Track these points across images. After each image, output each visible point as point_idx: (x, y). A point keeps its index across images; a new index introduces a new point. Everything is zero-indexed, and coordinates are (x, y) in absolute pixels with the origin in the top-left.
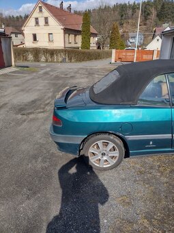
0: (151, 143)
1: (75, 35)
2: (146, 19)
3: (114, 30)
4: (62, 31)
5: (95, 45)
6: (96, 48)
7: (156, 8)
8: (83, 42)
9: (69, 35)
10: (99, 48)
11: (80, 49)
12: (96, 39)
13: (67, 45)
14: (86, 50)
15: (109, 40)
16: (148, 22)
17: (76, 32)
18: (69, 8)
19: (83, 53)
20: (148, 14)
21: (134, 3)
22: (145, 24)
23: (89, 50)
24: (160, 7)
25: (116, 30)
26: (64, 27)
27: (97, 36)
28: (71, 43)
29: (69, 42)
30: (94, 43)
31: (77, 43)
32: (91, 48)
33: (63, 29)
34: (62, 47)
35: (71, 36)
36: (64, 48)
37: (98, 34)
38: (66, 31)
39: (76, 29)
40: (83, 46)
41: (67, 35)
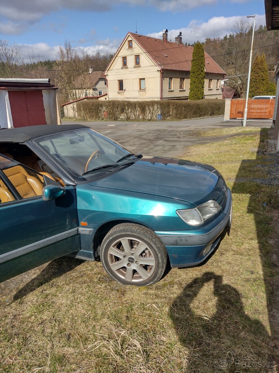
4: (159, 74)
5: (220, 92)
8: (191, 90)
9: (171, 79)
10: (236, 95)
12: (222, 82)
13: (167, 95)
17: (183, 75)
18: (179, 38)
23: (199, 102)
25: (259, 66)
26: (161, 68)
27: (224, 77)
28: (173, 91)
29: (170, 90)
30: (218, 89)
31: (185, 91)
32: (206, 97)
33: (160, 71)
34: (158, 98)
35: (173, 81)
36: (160, 98)
37: (226, 74)
38: (165, 74)
39: (184, 70)
40: (192, 95)
41: (167, 80)
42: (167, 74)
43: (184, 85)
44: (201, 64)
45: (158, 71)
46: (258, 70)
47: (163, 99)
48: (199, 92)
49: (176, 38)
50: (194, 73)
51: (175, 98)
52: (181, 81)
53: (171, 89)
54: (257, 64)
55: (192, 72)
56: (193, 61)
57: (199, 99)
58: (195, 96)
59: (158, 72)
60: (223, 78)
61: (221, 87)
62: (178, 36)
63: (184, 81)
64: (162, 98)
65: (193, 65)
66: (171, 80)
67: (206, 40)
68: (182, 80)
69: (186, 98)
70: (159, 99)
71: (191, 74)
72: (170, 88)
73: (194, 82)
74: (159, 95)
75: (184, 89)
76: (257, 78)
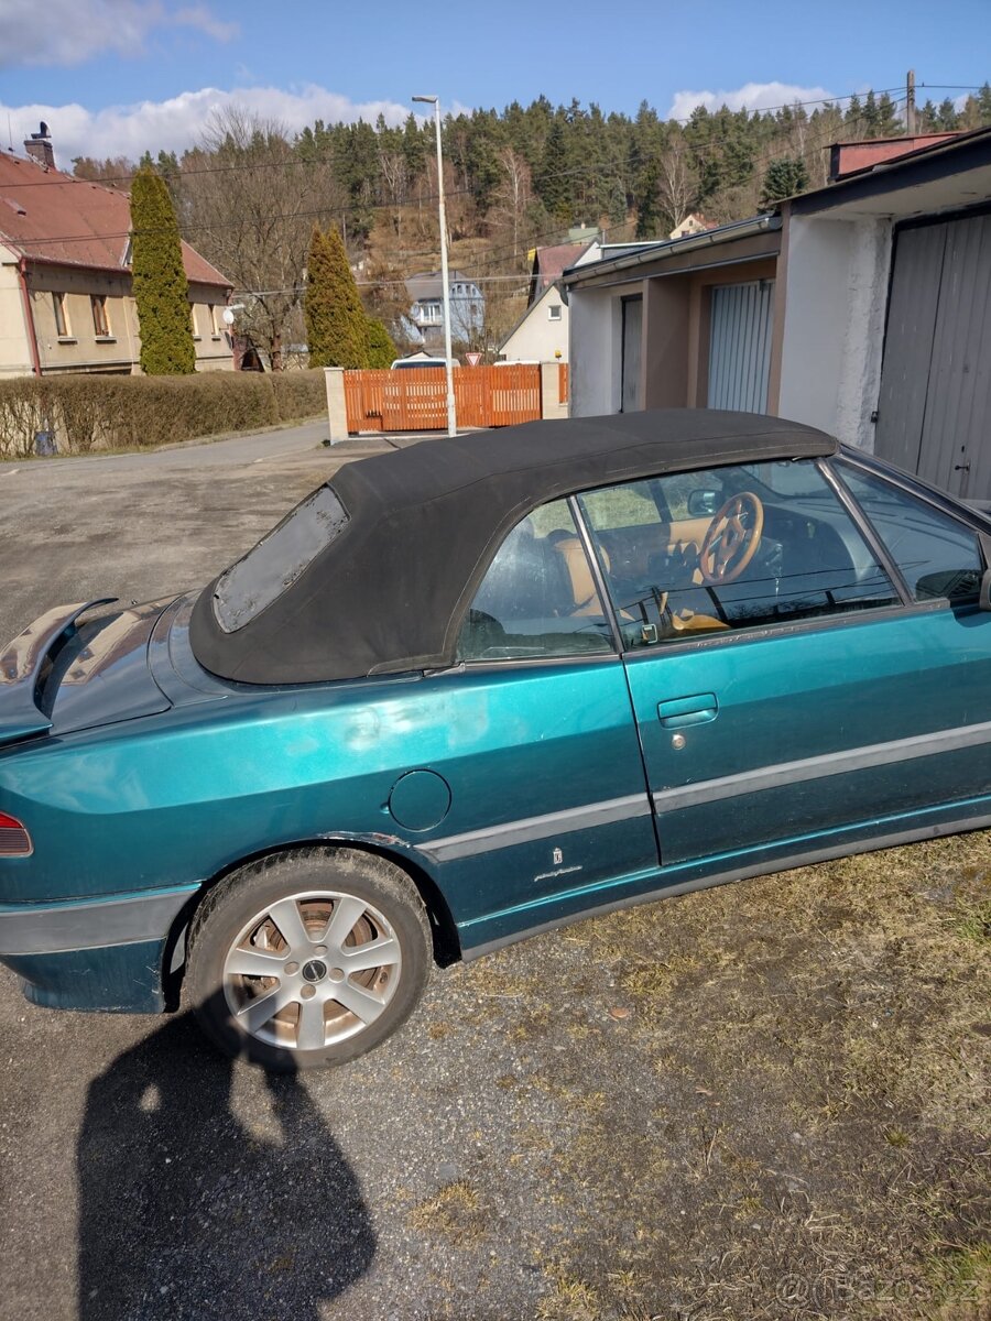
0: (558, 854)
1: (98, 299)
2: (483, 205)
3: (324, 265)
4: (11, 278)
5: (224, 348)
6: (230, 366)
7: (523, 151)
8: (147, 338)
9: (58, 296)
10: (249, 362)
11: (136, 371)
12: (229, 317)
13: (54, 356)
14: (176, 381)
15: (299, 316)
16: (493, 218)
17: (100, 283)
18: (40, 143)
19: (159, 396)
20: (490, 180)
21: (411, 124)
22: (482, 231)
23: (188, 379)
24: (540, 146)
25: (333, 263)
26: (20, 255)
27: (228, 299)
28: (73, 343)
29: (63, 338)
30: (219, 340)
31: (113, 342)
32: (199, 367)
33: (18, 266)
34: (23, 369)
35: (68, 305)
36: (34, 370)
37: (232, 288)
38: (35, 277)
39: (100, 265)
40: (156, 357)
41: (44, 301)
42: (42, 276)
43: (108, 321)
44: (170, 247)
45: (4, 264)
46: (330, 275)
47: (44, 373)
48: (180, 348)
49: (27, 143)
50: (146, 276)
51: (84, 367)
52: (94, 304)
53: (66, 334)
54: (323, 256)
55: (140, 274)
56: (136, 234)
57: (184, 373)
58: (166, 360)
59: (5, 268)
60: (225, 301)
61: (223, 331)
62: (34, 136)
63: (103, 304)
64: (38, 369)
65: (141, 250)
66: (61, 302)
67: (75, 164)
68: (99, 302)
69: (123, 368)
70: (30, 374)
71: (137, 280)
72: (62, 331)
73: (154, 310)
74: (26, 359)
75: (110, 335)
76: (332, 303)
